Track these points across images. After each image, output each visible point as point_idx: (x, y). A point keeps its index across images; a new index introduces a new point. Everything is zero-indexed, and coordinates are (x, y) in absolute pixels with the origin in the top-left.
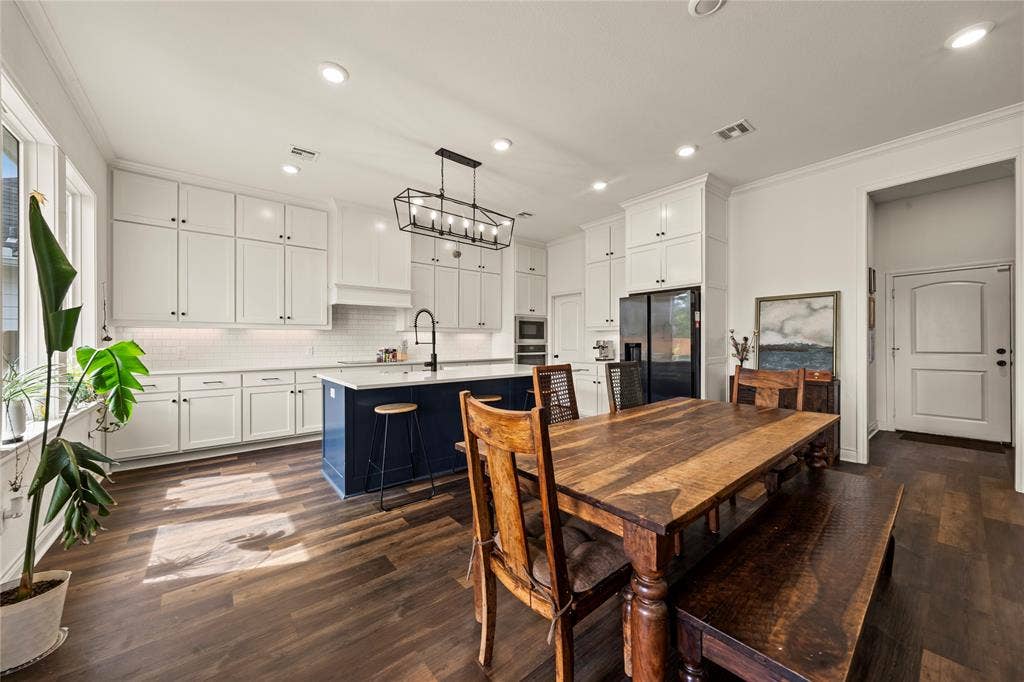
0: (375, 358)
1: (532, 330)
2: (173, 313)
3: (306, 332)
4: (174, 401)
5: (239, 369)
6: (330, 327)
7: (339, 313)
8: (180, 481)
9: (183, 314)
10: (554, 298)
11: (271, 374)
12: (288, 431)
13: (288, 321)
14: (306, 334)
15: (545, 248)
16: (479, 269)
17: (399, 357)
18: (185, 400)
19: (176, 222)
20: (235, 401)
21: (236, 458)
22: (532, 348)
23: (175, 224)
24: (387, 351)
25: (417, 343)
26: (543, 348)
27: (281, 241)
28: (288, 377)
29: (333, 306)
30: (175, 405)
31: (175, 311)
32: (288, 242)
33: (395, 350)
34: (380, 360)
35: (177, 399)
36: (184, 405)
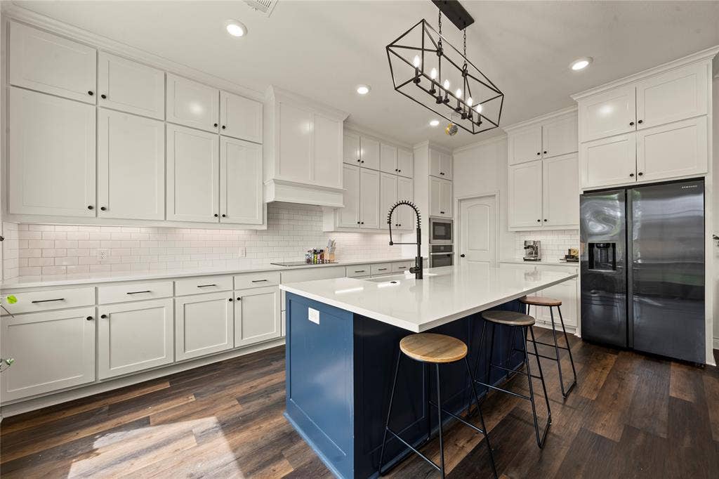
0: (304, 259)
1: (441, 231)
2: (90, 208)
3: (238, 232)
4: (89, 318)
5: (170, 274)
6: (265, 227)
7: (274, 211)
8: (92, 439)
9: (103, 209)
10: (460, 201)
11: (207, 281)
12: (226, 345)
13: (223, 220)
14: (239, 234)
15: (450, 154)
16: (396, 173)
17: (327, 257)
18: (103, 317)
19: (94, 96)
20: (166, 313)
21: (167, 385)
22: (442, 248)
23: (92, 99)
24: (315, 252)
25: (391, 243)
26: (450, 248)
27: (216, 130)
28: (225, 283)
29: (268, 204)
30: (92, 324)
31: (93, 204)
32: (223, 131)
33: (322, 251)
34: (309, 261)
35: (93, 315)
36: (103, 323)
